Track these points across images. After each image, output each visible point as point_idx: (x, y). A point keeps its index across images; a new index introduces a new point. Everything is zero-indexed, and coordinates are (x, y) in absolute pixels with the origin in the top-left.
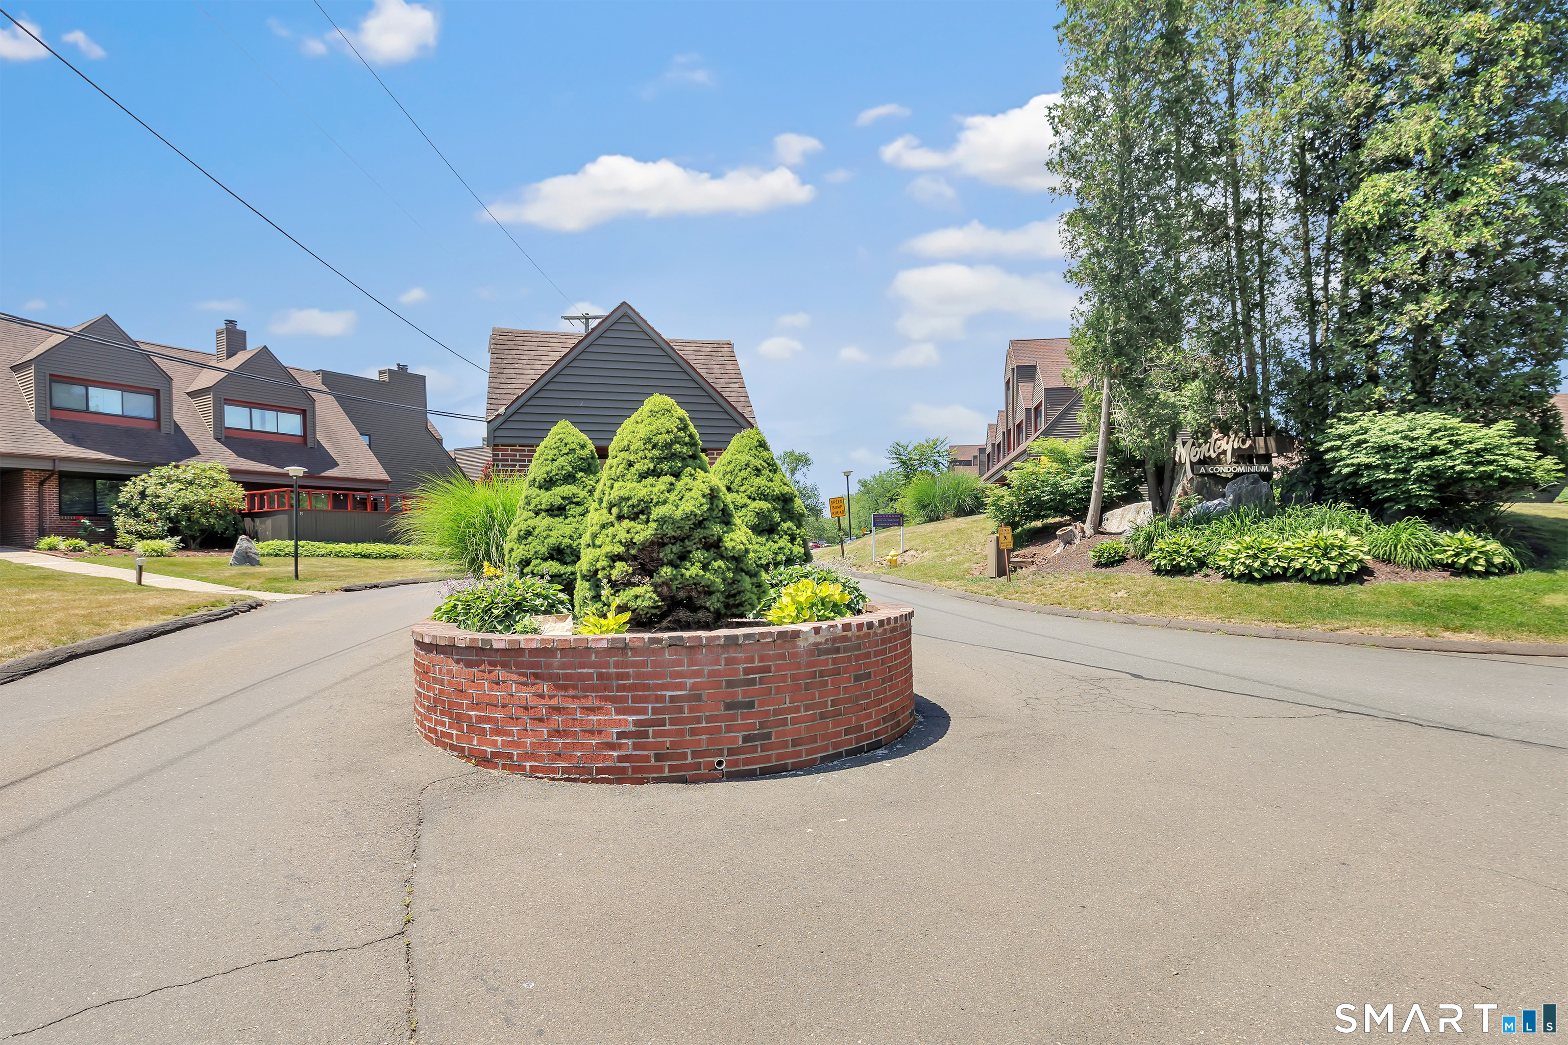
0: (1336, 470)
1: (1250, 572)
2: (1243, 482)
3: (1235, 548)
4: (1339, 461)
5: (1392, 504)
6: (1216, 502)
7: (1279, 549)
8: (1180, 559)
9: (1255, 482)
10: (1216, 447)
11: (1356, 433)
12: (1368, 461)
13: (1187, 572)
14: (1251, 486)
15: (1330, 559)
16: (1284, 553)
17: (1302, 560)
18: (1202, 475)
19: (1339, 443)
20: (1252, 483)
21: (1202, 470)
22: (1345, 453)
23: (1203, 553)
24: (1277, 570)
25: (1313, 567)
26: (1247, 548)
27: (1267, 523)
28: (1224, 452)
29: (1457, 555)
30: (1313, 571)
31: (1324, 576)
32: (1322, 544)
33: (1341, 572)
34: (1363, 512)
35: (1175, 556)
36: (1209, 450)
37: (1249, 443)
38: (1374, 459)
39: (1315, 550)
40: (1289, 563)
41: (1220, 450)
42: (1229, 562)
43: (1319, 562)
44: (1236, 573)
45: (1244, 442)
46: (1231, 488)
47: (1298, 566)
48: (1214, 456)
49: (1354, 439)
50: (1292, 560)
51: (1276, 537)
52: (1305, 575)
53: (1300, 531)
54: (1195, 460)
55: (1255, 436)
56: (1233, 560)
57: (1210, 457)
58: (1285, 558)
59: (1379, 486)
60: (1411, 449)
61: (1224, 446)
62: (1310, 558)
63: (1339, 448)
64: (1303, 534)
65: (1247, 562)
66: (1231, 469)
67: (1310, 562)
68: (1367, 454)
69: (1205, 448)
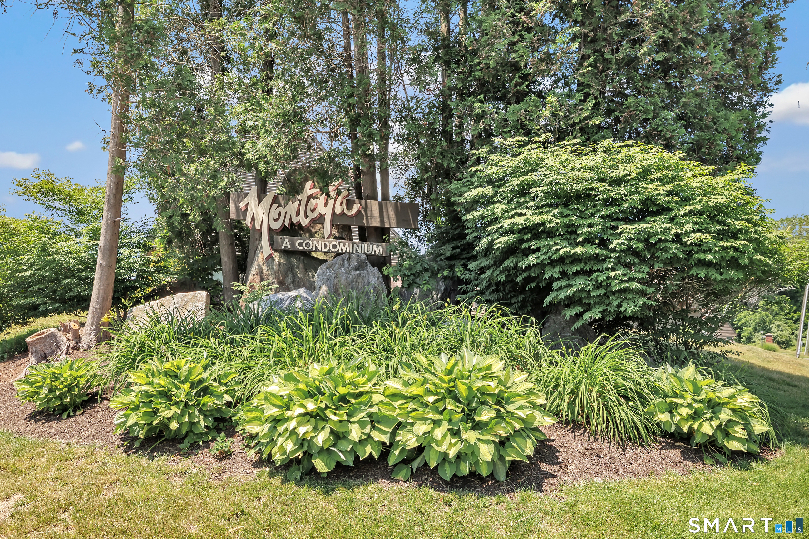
0: (485, 242)
1: (308, 455)
2: (342, 265)
3: (285, 392)
4: (490, 223)
5: (578, 309)
6: (294, 293)
7: (376, 398)
8: (168, 414)
9: (360, 267)
10: (310, 207)
11: (516, 172)
12: (538, 219)
13: (184, 445)
14: (354, 273)
15: (477, 426)
16: (385, 411)
17: (421, 428)
18: (286, 253)
19: (489, 191)
20: (357, 269)
21: (286, 243)
22: (499, 208)
23: (228, 398)
24: (369, 450)
25: (443, 449)
26: (310, 395)
27: (361, 336)
28: (320, 219)
29: (696, 415)
30: (444, 457)
31: (465, 469)
32: (462, 389)
33: (501, 458)
34: (526, 320)
35: (159, 403)
36: (298, 214)
37: (356, 207)
38: (549, 217)
39: (450, 405)
40: (393, 434)
41: (316, 214)
42: (267, 426)
43: (456, 433)
44: (278, 457)
45: (349, 205)
46: (324, 274)
47: (412, 443)
48: (305, 222)
49: (515, 182)
50: (399, 426)
51: (373, 368)
52: (426, 464)
53: (420, 357)
54: (276, 226)
55: (368, 198)
56: (276, 421)
57: (300, 225)
58: (385, 420)
59: (555, 272)
60: (610, 202)
61: (321, 209)
62: (437, 423)
63: (489, 201)
64: (425, 361)
65: (301, 430)
66: (330, 246)
67: (438, 433)
68: (538, 208)
69: (292, 207)
